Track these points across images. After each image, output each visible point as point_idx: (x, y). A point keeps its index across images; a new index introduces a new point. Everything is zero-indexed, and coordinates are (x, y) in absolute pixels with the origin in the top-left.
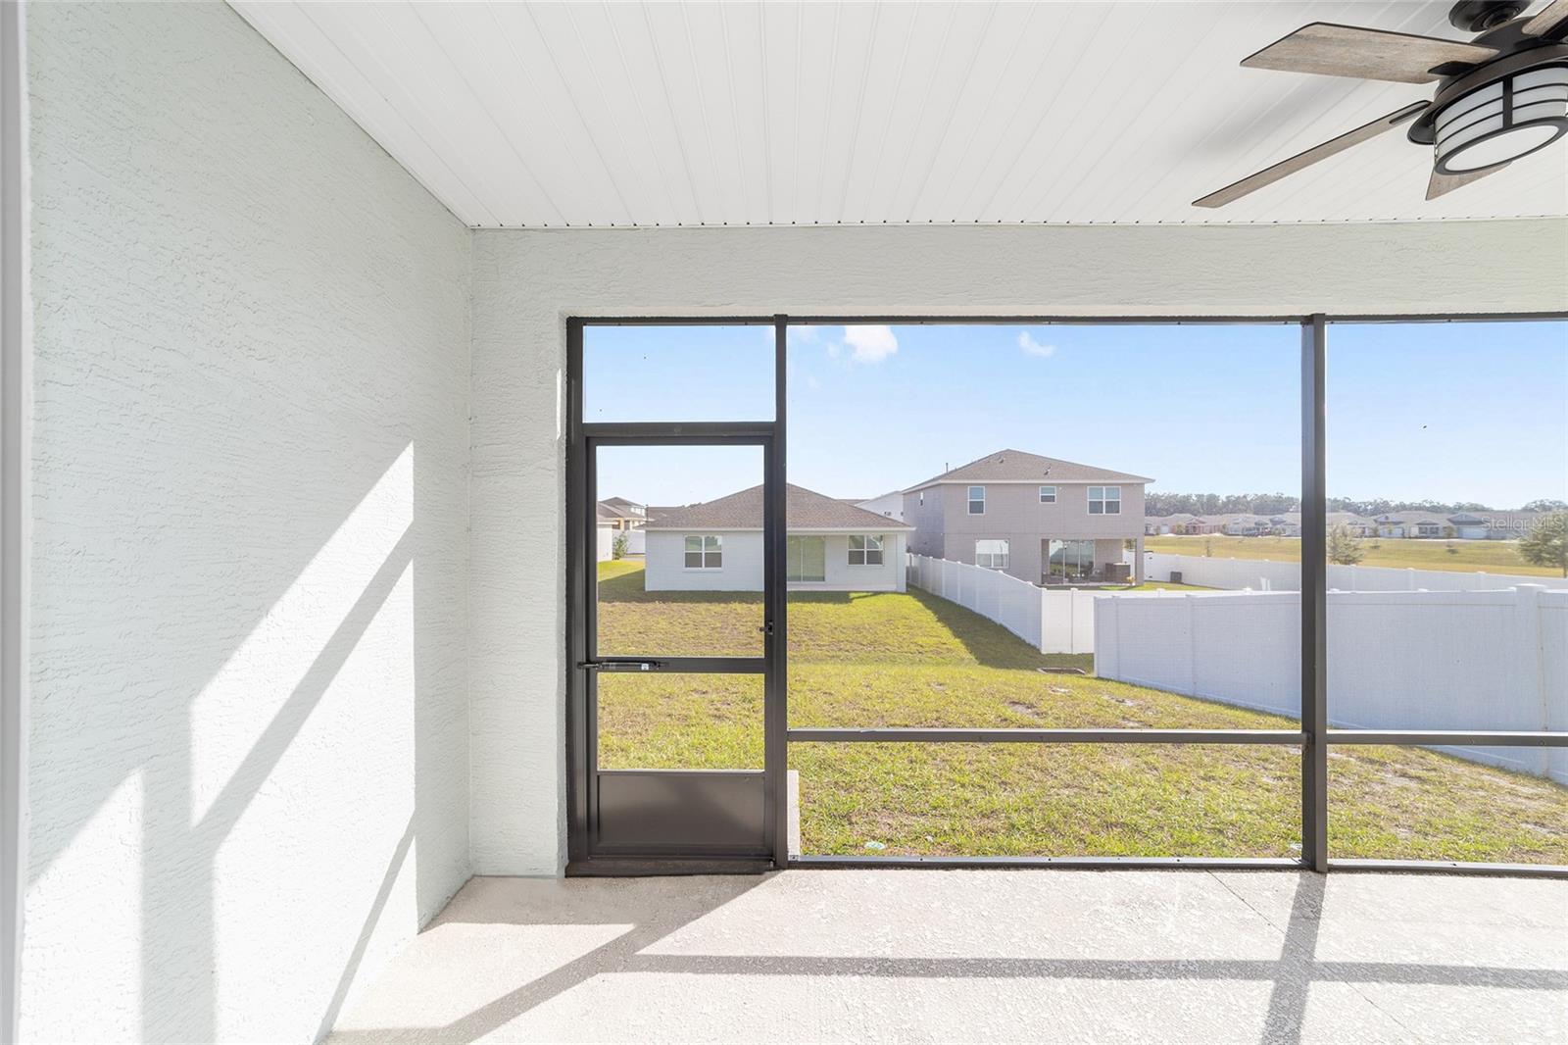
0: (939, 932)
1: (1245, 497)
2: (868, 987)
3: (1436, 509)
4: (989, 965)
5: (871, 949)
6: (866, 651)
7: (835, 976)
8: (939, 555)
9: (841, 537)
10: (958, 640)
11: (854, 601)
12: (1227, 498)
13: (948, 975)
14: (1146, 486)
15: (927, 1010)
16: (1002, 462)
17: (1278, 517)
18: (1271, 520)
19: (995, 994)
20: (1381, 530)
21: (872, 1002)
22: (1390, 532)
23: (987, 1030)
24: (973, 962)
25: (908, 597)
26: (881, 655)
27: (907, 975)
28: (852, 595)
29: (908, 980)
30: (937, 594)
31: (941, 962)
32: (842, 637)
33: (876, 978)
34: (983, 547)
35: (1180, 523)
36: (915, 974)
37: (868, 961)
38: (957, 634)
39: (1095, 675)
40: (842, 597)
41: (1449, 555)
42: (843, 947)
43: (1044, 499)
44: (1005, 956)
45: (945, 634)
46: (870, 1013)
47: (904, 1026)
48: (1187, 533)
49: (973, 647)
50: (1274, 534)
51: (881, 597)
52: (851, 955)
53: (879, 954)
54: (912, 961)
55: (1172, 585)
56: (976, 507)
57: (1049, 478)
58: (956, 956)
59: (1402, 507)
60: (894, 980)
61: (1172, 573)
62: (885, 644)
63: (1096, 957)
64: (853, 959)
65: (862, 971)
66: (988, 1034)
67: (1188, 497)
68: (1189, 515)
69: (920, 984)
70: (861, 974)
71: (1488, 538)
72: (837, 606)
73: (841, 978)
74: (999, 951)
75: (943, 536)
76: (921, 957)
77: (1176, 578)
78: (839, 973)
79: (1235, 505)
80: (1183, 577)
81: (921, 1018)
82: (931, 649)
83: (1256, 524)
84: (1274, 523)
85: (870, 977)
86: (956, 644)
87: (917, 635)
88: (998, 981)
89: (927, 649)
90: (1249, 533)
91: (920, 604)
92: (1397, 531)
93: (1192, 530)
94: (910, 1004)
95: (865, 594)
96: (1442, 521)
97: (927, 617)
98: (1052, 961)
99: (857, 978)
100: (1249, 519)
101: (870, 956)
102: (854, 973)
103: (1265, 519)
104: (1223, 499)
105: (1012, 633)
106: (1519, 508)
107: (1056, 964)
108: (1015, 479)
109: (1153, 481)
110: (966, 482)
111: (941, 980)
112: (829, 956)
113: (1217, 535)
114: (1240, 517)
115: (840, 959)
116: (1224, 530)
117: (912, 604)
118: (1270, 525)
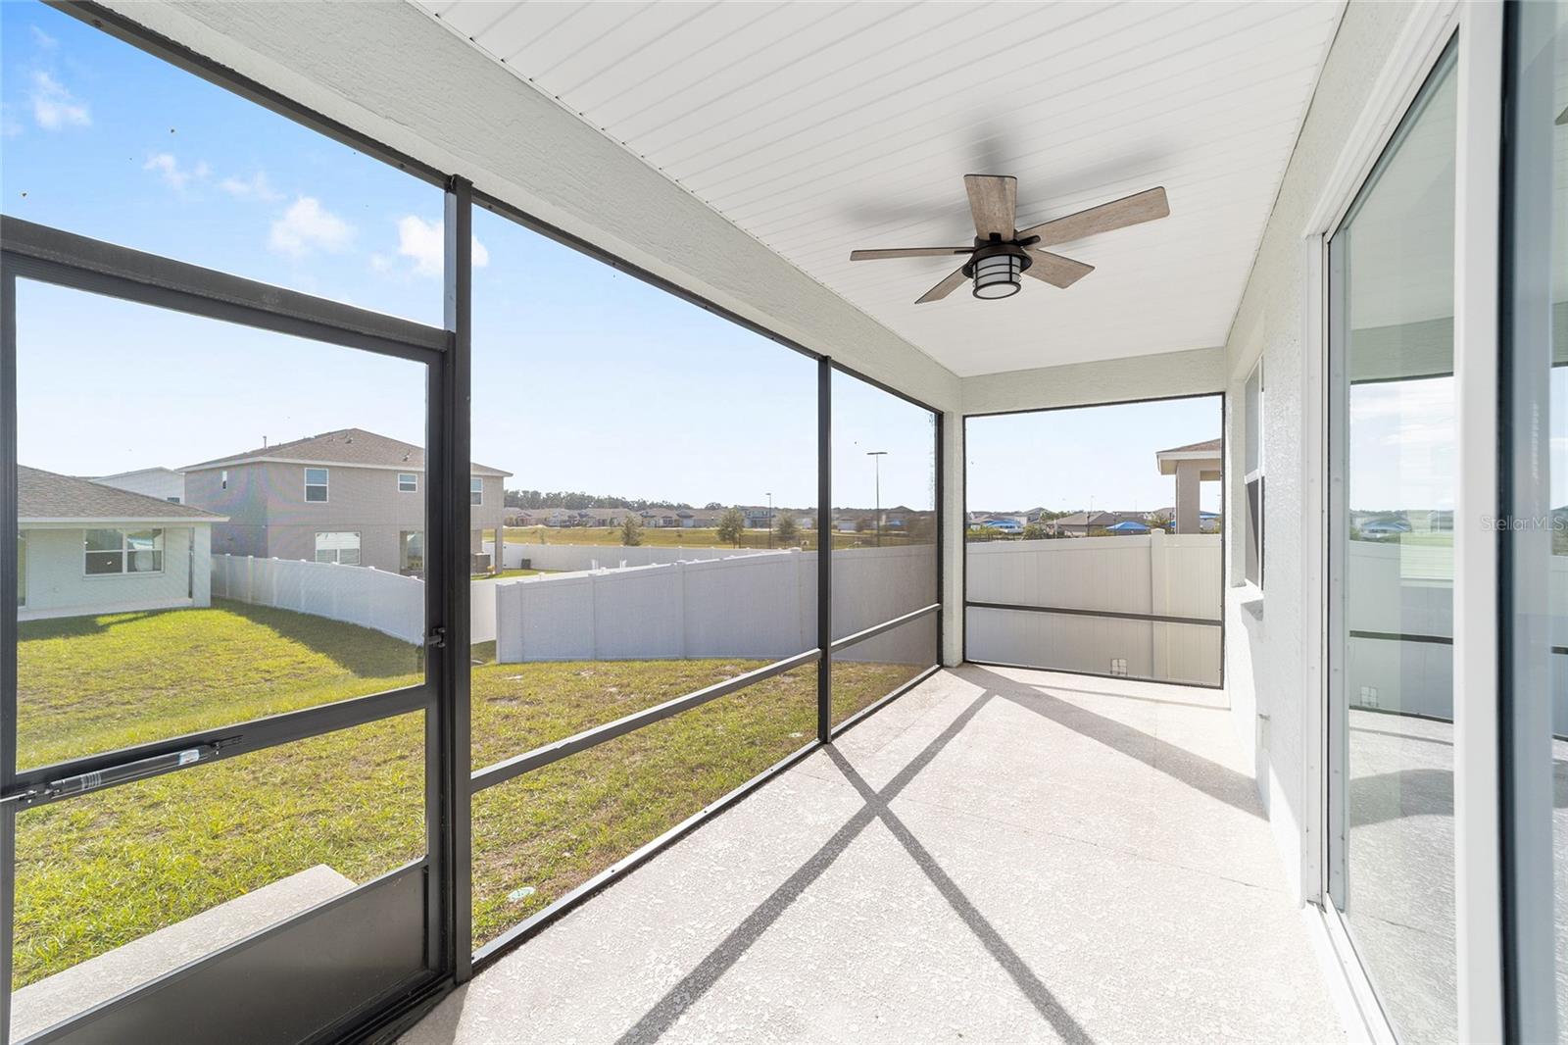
0: (695, 922)
1: (559, 494)
2: (702, 1017)
3: (670, 507)
4: (757, 919)
5: (662, 983)
6: (168, 697)
7: (663, 1037)
8: (261, 552)
9: (71, 533)
10: (321, 655)
11: (113, 629)
12: (547, 495)
13: (742, 951)
14: (505, 479)
15: (763, 990)
16: (349, 442)
17: (584, 511)
18: (579, 514)
19: (785, 937)
20: (646, 521)
21: (721, 1025)
22: (649, 523)
23: (810, 967)
24: (745, 926)
25: (216, 612)
26: (201, 696)
27: (716, 978)
28: (101, 621)
29: (721, 981)
30: (262, 603)
31: (726, 944)
32: (107, 684)
33: (697, 1004)
34: (324, 542)
35: (512, 516)
36: (720, 972)
37: (672, 995)
38: (317, 647)
39: (497, 661)
40: (83, 626)
41: (678, 538)
42: (635, 1004)
43: (403, 487)
44: (758, 904)
45: (299, 651)
46: (731, 1034)
47: (765, 1019)
48: (517, 525)
49: (345, 661)
50: (581, 525)
51: (167, 617)
52: (652, 1005)
53: (674, 981)
54: (706, 963)
55: (523, 571)
56: (317, 494)
57: (408, 465)
58: (729, 932)
59: (653, 505)
60: (710, 993)
61: (523, 561)
62: (201, 681)
63: (802, 863)
64: (658, 1005)
65: (679, 1008)
66: (814, 968)
67: (517, 493)
68: (517, 509)
69: (734, 974)
70: (682, 1012)
71: (694, 526)
72: (73, 640)
73: (671, 1032)
74: (750, 904)
75: (265, 531)
76: (708, 954)
77: (526, 565)
78: (663, 1030)
79: (553, 501)
80: (532, 562)
81: (768, 1001)
82: (287, 672)
83: (569, 517)
84: (581, 516)
85: (691, 1007)
86: (320, 660)
87: (255, 659)
88: (776, 925)
89: (277, 674)
90: (565, 525)
91: (243, 619)
92: (653, 522)
93: (521, 522)
94: (748, 998)
95: (134, 616)
96: (674, 515)
97: (263, 635)
98: (785, 884)
99: (683, 1018)
100: (562, 513)
101: (669, 989)
102: (676, 1016)
103: (575, 513)
104: (543, 495)
105: (390, 637)
106: (703, 507)
107: (789, 885)
108: (366, 462)
109: (511, 475)
110: (302, 462)
111: (743, 958)
112: (634, 1024)
113: (540, 526)
114: (556, 511)
115: (647, 1016)
116: (545, 522)
117: (226, 622)
118: (578, 518)
